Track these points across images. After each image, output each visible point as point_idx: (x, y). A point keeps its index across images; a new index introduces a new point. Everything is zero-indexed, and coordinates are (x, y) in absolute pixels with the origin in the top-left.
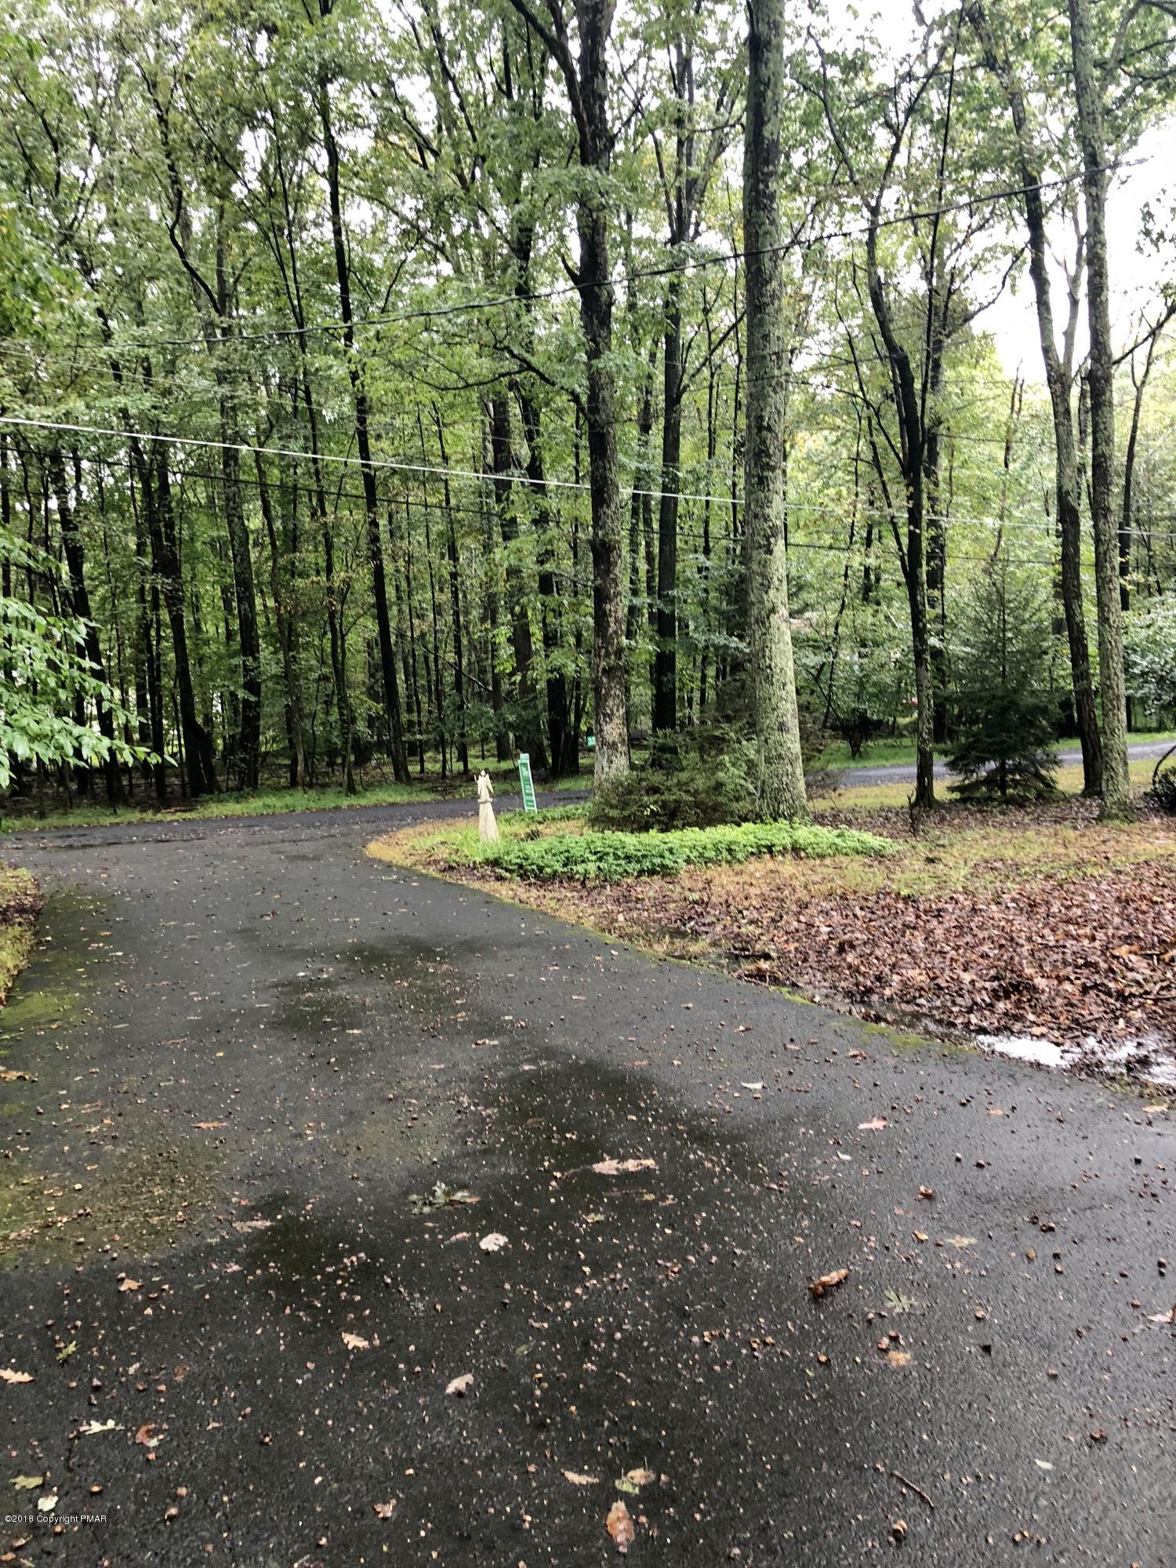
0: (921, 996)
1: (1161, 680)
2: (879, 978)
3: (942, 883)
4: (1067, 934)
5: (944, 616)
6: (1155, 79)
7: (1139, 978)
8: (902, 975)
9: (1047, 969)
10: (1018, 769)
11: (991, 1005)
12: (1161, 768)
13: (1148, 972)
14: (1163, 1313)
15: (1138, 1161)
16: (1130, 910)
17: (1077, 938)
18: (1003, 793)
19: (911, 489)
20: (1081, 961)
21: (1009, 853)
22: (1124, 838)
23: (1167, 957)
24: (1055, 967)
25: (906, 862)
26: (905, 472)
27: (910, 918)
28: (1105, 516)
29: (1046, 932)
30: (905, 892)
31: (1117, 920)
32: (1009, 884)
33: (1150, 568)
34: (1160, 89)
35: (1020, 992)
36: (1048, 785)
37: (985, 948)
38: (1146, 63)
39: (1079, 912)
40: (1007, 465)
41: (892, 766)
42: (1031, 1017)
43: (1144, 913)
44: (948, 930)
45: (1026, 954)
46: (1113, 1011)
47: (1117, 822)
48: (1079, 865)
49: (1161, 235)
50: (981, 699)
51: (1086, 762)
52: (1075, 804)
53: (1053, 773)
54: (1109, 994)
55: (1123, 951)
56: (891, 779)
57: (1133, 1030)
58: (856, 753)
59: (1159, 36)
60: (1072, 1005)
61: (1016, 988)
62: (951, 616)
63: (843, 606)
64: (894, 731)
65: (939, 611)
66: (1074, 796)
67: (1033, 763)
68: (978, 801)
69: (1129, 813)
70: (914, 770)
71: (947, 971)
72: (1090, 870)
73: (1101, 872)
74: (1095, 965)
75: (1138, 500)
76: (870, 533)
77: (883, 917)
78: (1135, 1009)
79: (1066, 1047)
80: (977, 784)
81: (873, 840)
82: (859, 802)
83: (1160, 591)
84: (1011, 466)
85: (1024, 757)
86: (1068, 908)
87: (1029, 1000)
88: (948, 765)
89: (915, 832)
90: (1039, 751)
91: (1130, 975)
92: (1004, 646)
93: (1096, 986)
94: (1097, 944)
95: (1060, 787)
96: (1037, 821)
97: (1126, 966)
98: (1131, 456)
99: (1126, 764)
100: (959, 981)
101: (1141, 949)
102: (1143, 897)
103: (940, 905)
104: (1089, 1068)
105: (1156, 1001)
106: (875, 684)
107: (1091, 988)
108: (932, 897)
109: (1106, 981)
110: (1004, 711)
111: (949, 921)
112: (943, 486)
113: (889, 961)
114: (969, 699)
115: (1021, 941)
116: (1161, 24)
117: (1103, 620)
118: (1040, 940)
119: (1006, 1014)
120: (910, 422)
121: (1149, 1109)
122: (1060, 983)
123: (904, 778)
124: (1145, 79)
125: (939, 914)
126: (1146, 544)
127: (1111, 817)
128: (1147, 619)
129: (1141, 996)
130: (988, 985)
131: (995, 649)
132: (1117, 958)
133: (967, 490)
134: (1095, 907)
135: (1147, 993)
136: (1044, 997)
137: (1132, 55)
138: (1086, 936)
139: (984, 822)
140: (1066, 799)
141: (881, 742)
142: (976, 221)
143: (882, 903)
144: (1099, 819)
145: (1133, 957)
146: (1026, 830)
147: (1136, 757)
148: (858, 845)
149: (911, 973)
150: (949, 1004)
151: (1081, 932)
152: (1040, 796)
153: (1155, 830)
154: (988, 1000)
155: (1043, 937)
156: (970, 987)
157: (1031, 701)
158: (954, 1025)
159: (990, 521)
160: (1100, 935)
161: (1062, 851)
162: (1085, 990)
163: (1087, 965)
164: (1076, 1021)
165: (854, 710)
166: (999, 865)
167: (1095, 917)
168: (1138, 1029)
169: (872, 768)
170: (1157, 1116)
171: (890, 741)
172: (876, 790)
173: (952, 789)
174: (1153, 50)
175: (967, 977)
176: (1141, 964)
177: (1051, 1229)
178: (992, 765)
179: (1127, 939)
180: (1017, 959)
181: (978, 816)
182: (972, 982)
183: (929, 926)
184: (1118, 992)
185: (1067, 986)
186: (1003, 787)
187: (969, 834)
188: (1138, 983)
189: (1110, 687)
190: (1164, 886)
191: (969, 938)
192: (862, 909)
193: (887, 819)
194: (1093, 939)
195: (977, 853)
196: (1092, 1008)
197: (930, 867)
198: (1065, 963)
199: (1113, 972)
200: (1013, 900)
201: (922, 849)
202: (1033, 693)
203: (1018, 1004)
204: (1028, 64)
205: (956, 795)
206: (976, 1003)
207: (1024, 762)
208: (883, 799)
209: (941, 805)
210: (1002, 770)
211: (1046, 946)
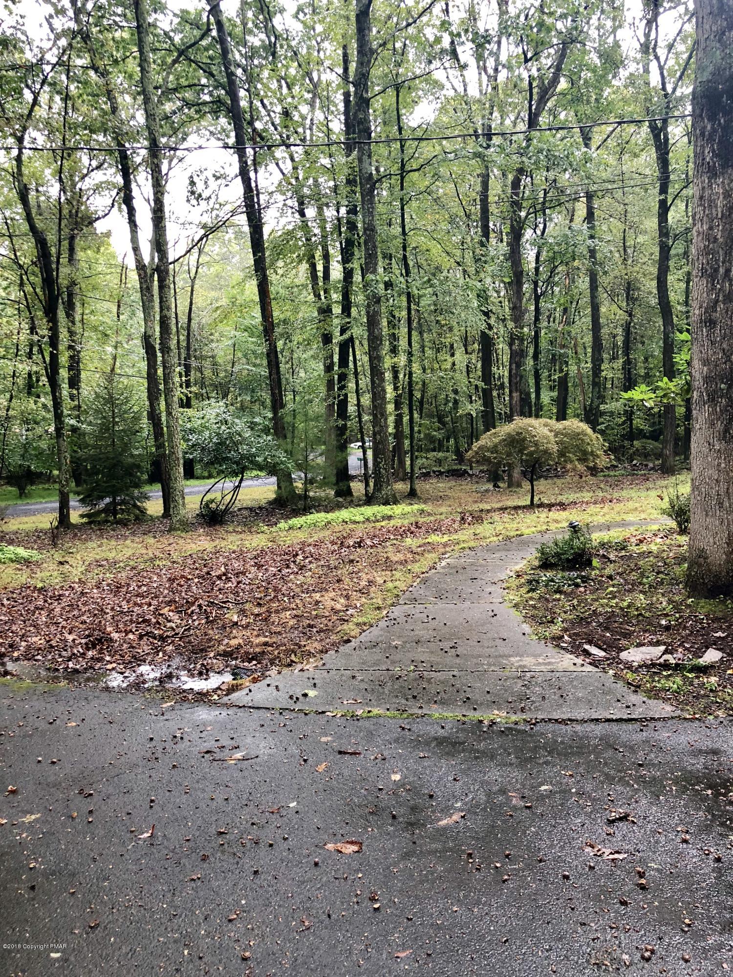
0: (38, 654)
1: (203, 449)
2: (11, 646)
3: (65, 576)
4: (136, 604)
5: (79, 407)
6: (193, 106)
7: (174, 625)
8: (28, 641)
9: (121, 626)
10: (123, 502)
11: (84, 654)
12: (205, 499)
13: (179, 621)
14: (147, 832)
15: (151, 739)
16: (175, 585)
17: (140, 606)
18: (115, 517)
19: (51, 324)
20: (141, 620)
21: (111, 555)
22: (181, 541)
23: (189, 611)
24: (126, 625)
25: (45, 565)
26: (46, 314)
27: (40, 603)
28: (168, 352)
29: (124, 603)
30: (40, 585)
31: (166, 592)
32: (108, 575)
33: (203, 385)
34: (196, 112)
35: (102, 644)
36: (142, 512)
37: (85, 618)
38: (189, 95)
39: (145, 589)
40: (118, 316)
41: (46, 502)
42: (108, 658)
43: (181, 586)
44: (63, 608)
45: (109, 618)
46: (156, 648)
47: (179, 532)
48: (152, 560)
49: (200, 195)
50: (100, 459)
51: (164, 497)
52: (157, 522)
53: (144, 504)
54: (155, 638)
55: (165, 611)
56: (44, 510)
57: (166, 658)
58: (22, 494)
59: (196, 81)
60: (133, 647)
61: (100, 641)
62: (84, 407)
63: (11, 397)
64: (49, 479)
65: (76, 403)
66: (157, 517)
67: (133, 498)
68: (99, 523)
69: (186, 526)
70: (57, 505)
71: (58, 636)
72: (157, 562)
73: (164, 563)
74: (148, 621)
75: (194, 345)
76: (31, 350)
77: (22, 604)
78: (169, 645)
79: (126, 675)
80: (99, 512)
81: (22, 552)
82: (21, 527)
83: (209, 398)
84: (121, 317)
85: (127, 495)
86: (139, 587)
87: (107, 648)
88: (80, 501)
89: (55, 545)
90: (136, 491)
91: (169, 625)
92: (113, 426)
93: (147, 634)
94: (152, 608)
95: (148, 512)
96: (133, 534)
97: (167, 619)
98: (190, 319)
99: (184, 498)
100: (66, 641)
101: (176, 608)
102: (182, 577)
103: (61, 592)
104: (138, 685)
105: (181, 638)
106: (35, 449)
107: (145, 635)
108: (57, 587)
109: (153, 630)
110: (115, 466)
111: (65, 602)
112: (79, 324)
113: (20, 633)
114: (93, 459)
115: (107, 611)
116: (197, 74)
117: (169, 414)
118: (118, 609)
119: (92, 658)
120: (49, 282)
121: (164, 706)
122: (126, 635)
123: (52, 510)
124: (188, 104)
125: (59, 598)
126: (200, 370)
127: (175, 529)
128: (200, 414)
129: (172, 636)
130: (83, 641)
131: (107, 428)
132: (162, 615)
133: (95, 329)
134: (155, 585)
135: (177, 634)
136: (116, 645)
137: (181, 88)
138: (146, 604)
139: (101, 536)
140: (152, 519)
141: (41, 487)
142: (94, 163)
143: (23, 594)
144: (169, 531)
145: (171, 614)
146: (126, 539)
147: (191, 493)
148: (13, 556)
149: (34, 639)
150: (57, 656)
151: (143, 601)
152: (137, 518)
153: (199, 536)
154: (81, 651)
155: (120, 607)
156: (72, 644)
157: (130, 460)
158: (57, 670)
159: (109, 349)
160: (155, 602)
161: (144, 551)
162: (141, 637)
163: (144, 621)
164: (134, 657)
165: (20, 466)
166: (104, 563)
167: (154, 591)
168: (170, 657)
169: (34, 504)
170: (167, 709)
171: (46, 486)
172: (33, 518)
173: (82, 516)
174: (193, 88)
175: (70, 638)
176: (175, 617)
177: (91, 795)
178: (107, 500)
179: (169, 603)
180: (103, 622)
181: (98, 532)
182: (74, 640)
183: (52, 607)
184: (160, 635)
185: (131, 636)
186: (115, 513)
187: (90, 544)
188: (173, 629)
189: (173, 453)
190: (197, 569)
191: (76, 612)
192: (8, 599)
193: (38, 537)
194: (150, 605)
195: (91, 556)
196: (145, 647)
197: (61, 568)
198: (131, 621)
199: (160, 624)
200: (108, 585)
201: (58, 557)
202: (132, 456)
203: (101, 651)
204: (121, 76)
205: (85, 520)
206: (74, 654)
207: (127, 498)
208: (37, 524)
209: (75, 526)
210: (114, 503)
211: (122, 612)
